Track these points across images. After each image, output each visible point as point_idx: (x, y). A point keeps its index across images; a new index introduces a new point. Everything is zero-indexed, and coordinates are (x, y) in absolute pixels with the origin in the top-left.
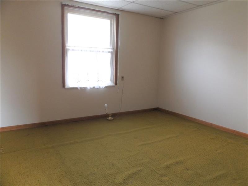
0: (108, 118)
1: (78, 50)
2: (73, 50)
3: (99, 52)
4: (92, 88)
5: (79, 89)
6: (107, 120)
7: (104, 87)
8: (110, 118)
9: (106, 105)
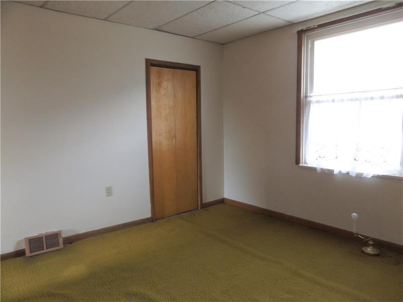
0: (364, 249)
1: (327, 101)
2: (317, 102)
3: (372, 98)
4: (343, 174)
5: (319, 170)
6: (363, 252)
7: (370, 176)
8: (369, 250)
9: (355, 214)
